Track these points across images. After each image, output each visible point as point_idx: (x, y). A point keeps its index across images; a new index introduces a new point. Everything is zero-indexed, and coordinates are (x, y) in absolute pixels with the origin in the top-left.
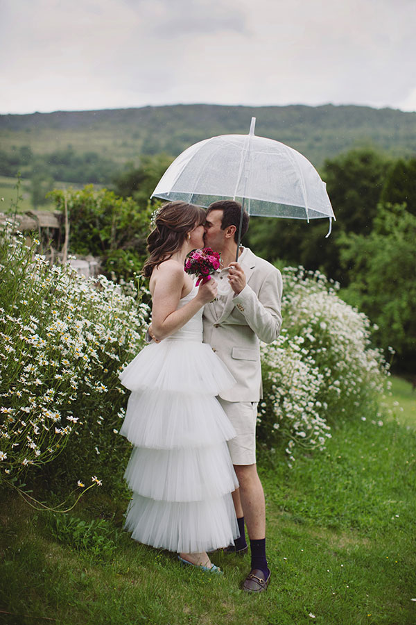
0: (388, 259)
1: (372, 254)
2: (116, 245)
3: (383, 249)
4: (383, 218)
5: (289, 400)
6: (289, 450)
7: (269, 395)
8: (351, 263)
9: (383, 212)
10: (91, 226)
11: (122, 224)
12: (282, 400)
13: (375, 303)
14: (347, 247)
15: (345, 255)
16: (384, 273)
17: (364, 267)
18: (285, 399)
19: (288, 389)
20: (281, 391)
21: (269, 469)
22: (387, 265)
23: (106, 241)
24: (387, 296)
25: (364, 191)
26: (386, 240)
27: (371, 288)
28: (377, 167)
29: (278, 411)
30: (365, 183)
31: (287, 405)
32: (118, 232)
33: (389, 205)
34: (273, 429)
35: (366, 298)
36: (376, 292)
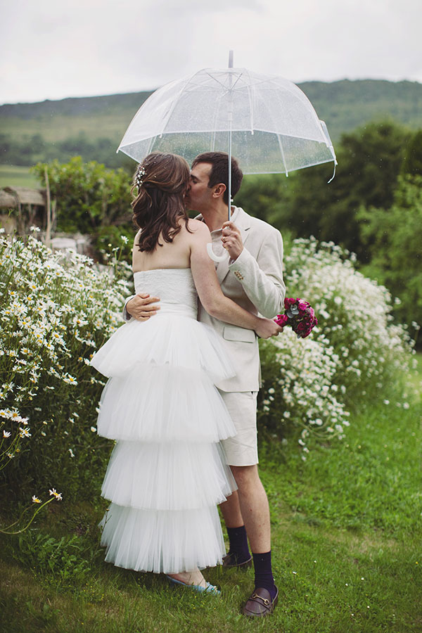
0: (410, 232)
1: (394, 228)
2: (108, 221)
3: (405, 222)
4: (404, 191)
5: (301, 385)
6: (303, 440)
7: (277, 379)
8: (372, 239)
9: (404, 185)
10: (80, 202)
11: (114, 199)
12: (292, 385)
13: (399, 279)
14: (367, 222)
15: (367, 230)
16: (407, 247)
17: (386, 242)
18: (296, 383)
19: (299, 372)
20: (291, 375)
21: (280, 463)
22: (409, 240)
23: (97, 217)
24: (411, 272)
25: (385, 164)
26: (408, 213)
27: (394, 263)
28: (398, 139)
29: (288, 397)
30: (385, 156)
31: (298, 389)
32: (109, 206)
33: (409, 177)
34: (284, 418)
35: (389, 274)
36: (399, 268)
